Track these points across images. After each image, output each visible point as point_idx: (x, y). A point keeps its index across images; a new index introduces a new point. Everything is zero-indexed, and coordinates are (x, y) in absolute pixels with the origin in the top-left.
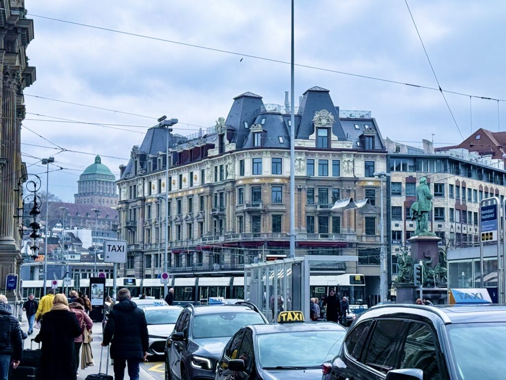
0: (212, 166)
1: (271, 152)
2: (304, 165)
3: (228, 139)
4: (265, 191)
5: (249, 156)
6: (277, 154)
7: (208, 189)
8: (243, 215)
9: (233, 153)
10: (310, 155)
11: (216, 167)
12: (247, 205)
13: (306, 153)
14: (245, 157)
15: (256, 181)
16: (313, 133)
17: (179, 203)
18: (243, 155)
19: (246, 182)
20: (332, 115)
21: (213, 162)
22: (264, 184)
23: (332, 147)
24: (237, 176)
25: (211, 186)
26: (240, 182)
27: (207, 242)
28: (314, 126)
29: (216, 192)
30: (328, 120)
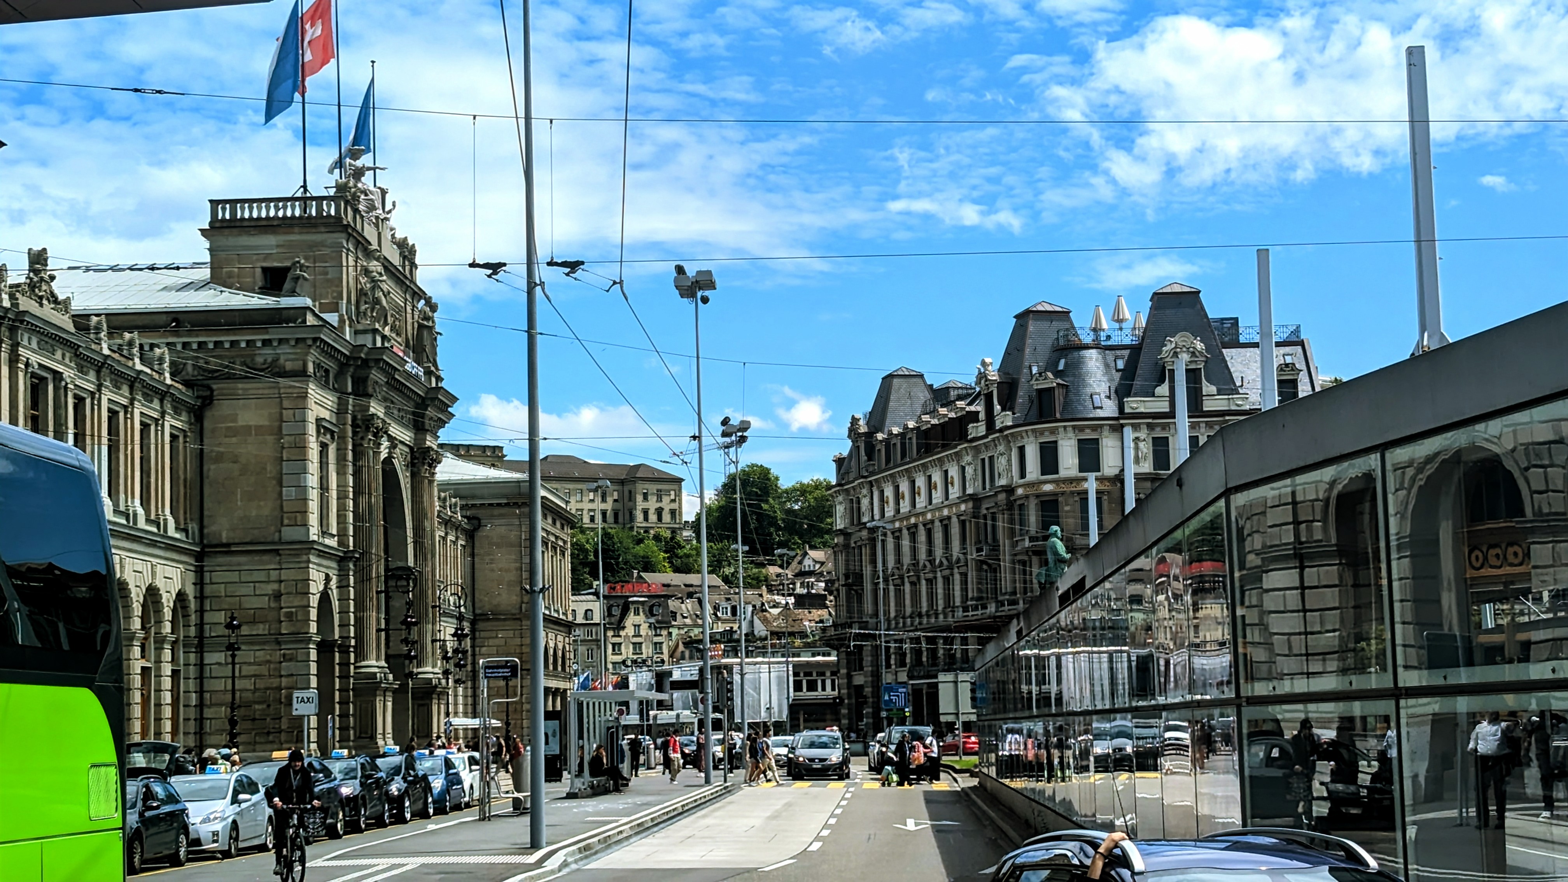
0: (975, 457)
1: (1074, 427)
2: (1145, 450)
3: (1000, 404)
4: (1067, 508)
5: (1032, 439)
6: (1088, 431)
7: (970, 504)
8: (1026, 558)
9: (1006, 433)
10: (1158, 429)
11: (983, 460)
12: (1032, 539)
13: (1150, 427)
14: (1025, 440)
15: (1048, 488)
16: (1163, 382)
17: (946, 529)
18: (1022, 438)
19: (1030, 491)
20: (1201, 341)
21: (977, 450)
22: (1063, 493)
23: (1205, 409)
24: (1016, 480)
25: (975, 499)
26: (1020, 491)
27: (970, 614)
28: (1164, 367)
29: (985, 512)
30: (1193, 353)
